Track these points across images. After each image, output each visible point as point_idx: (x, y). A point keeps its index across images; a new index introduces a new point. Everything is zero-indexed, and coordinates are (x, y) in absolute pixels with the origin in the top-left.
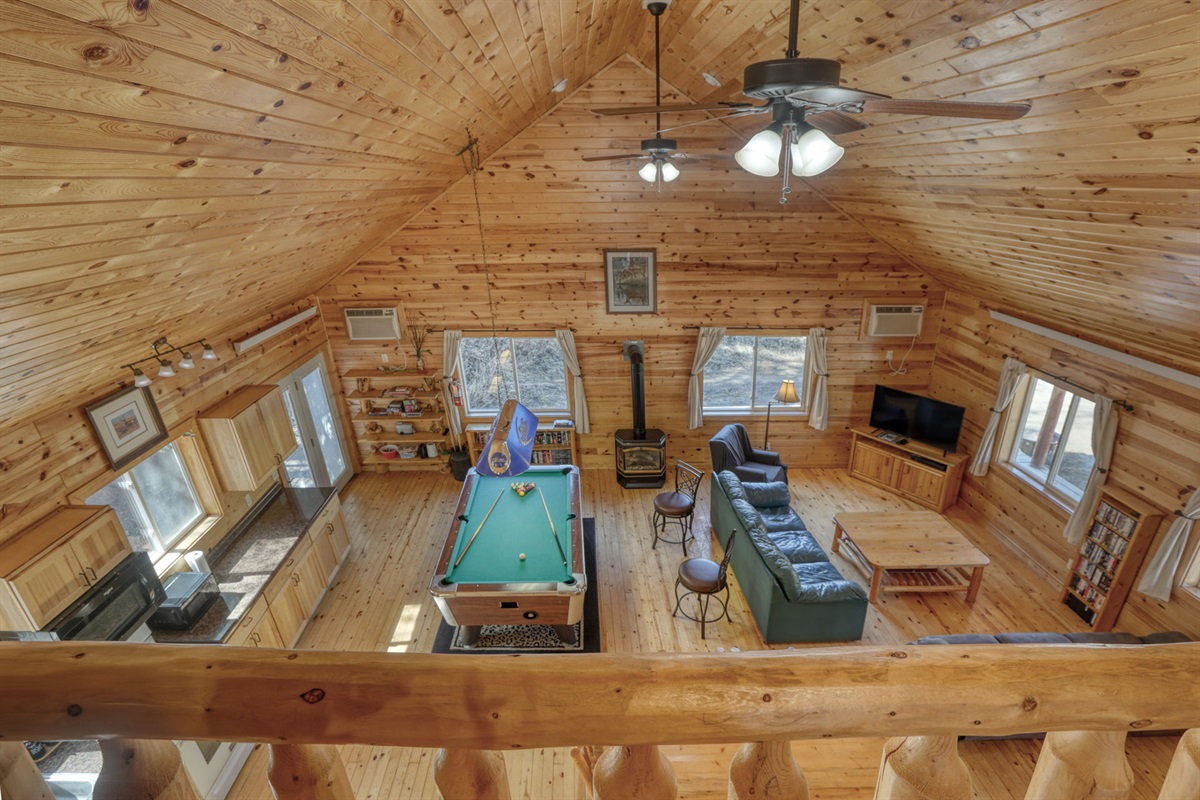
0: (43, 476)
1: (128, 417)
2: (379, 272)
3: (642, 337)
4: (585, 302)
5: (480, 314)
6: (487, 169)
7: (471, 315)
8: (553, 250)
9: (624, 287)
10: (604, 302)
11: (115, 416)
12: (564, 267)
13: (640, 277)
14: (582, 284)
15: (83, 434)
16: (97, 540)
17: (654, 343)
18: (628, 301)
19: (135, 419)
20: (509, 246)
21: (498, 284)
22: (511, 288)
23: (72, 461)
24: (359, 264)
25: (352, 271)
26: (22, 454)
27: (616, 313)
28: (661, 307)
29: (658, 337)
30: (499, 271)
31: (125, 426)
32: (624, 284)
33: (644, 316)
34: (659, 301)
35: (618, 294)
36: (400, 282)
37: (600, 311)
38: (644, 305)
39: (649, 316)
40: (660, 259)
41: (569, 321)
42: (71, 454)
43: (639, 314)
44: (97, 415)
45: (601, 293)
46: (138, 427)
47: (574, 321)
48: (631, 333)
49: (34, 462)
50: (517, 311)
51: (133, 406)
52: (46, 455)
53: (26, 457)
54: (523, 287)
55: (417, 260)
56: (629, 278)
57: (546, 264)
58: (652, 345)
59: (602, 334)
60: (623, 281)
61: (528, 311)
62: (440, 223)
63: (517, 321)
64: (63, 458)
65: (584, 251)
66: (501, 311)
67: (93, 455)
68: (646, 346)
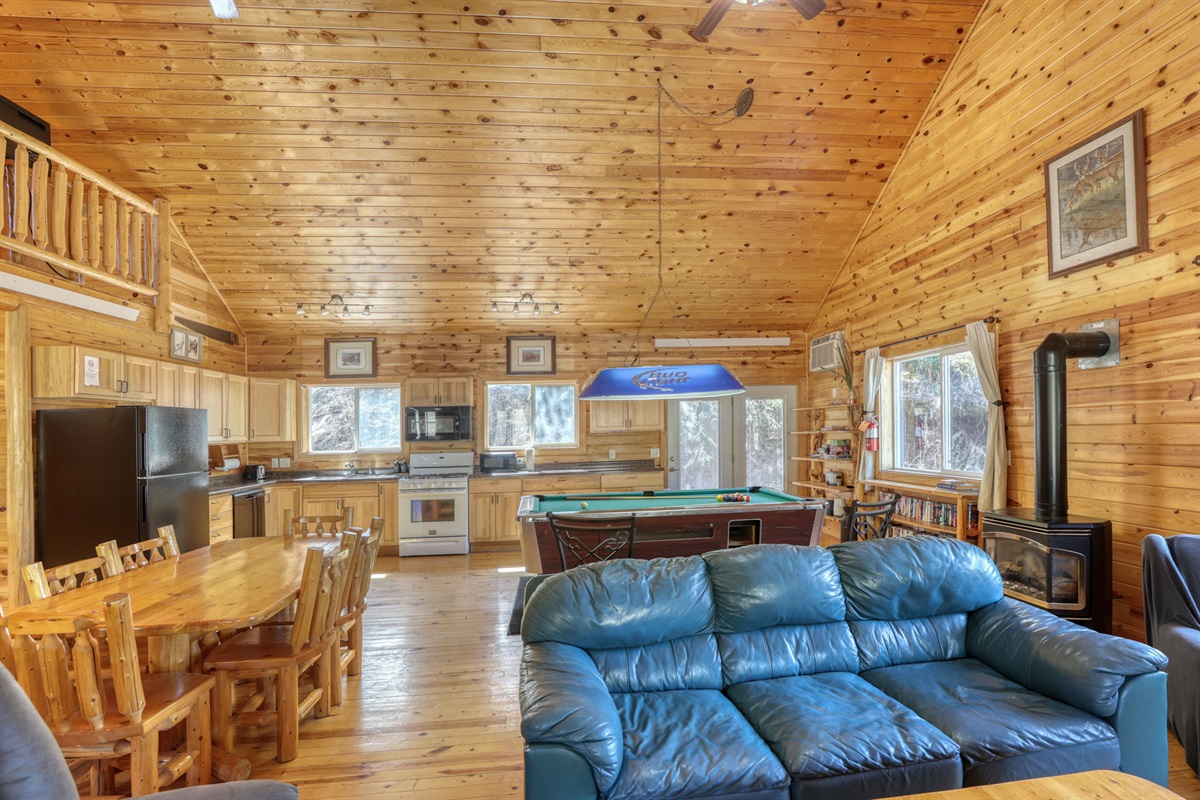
0: (472, 360)
1: (534, 353)
2: (840, 296)
3: (1115, 311)
4: (1018, 269)
5: (905, 324)
6: (923, 131)
7: (897, 327)
8: (981, 200)
9: (1078, 217)
10: (1044, 260)
11: (526, 349)
12: (993, 220)
13: (1107, 183)
14: (1015, 237)
15: (502, 350)
16: (453, 386)
17: (1141, 320)
18: (1085, 242)
19: (539, 356)
20: (936, 218)
21: (924, 275)
22: (935, 276)
23: (489, 361)
24: (830, 292)
25: (826, 301)
26: (467, 346)
27: (1066, 273)
28: (1156, 231)
29: (1151, 302)
30: (926, 257)
31: (530, 357)
32: (1076, 211)
33: (1120, 262)
34: (1153, 220)
35: (1067, 234)
36: (852, 301)
37: (1040, 278)
38: (1117, 238)
39: (1131, 259)
40: (1155, 125)
41: (996, 308)
42: (490, 357)
43: (1109, 260)
44: (514, 343)
45: (1041, 245)
46: (539, 361)
47: (1004, 306)
48: (1091, 309)
49: (470, 353)
50: (937, 309)
51: (541, 349)
52: (478, 352)
53: (468, 348)
54: (946, 271)
55: (863, 272)
56: (1087, 196)
57: (972, 226)
58: (1137, 327)
59: (1043, 319)
60: (1075, 206)
61: (950, 305)
62: (883, 220)
63: (938, 325)
64: (486, 357)
65: (1018, 181)
66: (926, 313)
67: (503, 363)
68: (1124, 329)
